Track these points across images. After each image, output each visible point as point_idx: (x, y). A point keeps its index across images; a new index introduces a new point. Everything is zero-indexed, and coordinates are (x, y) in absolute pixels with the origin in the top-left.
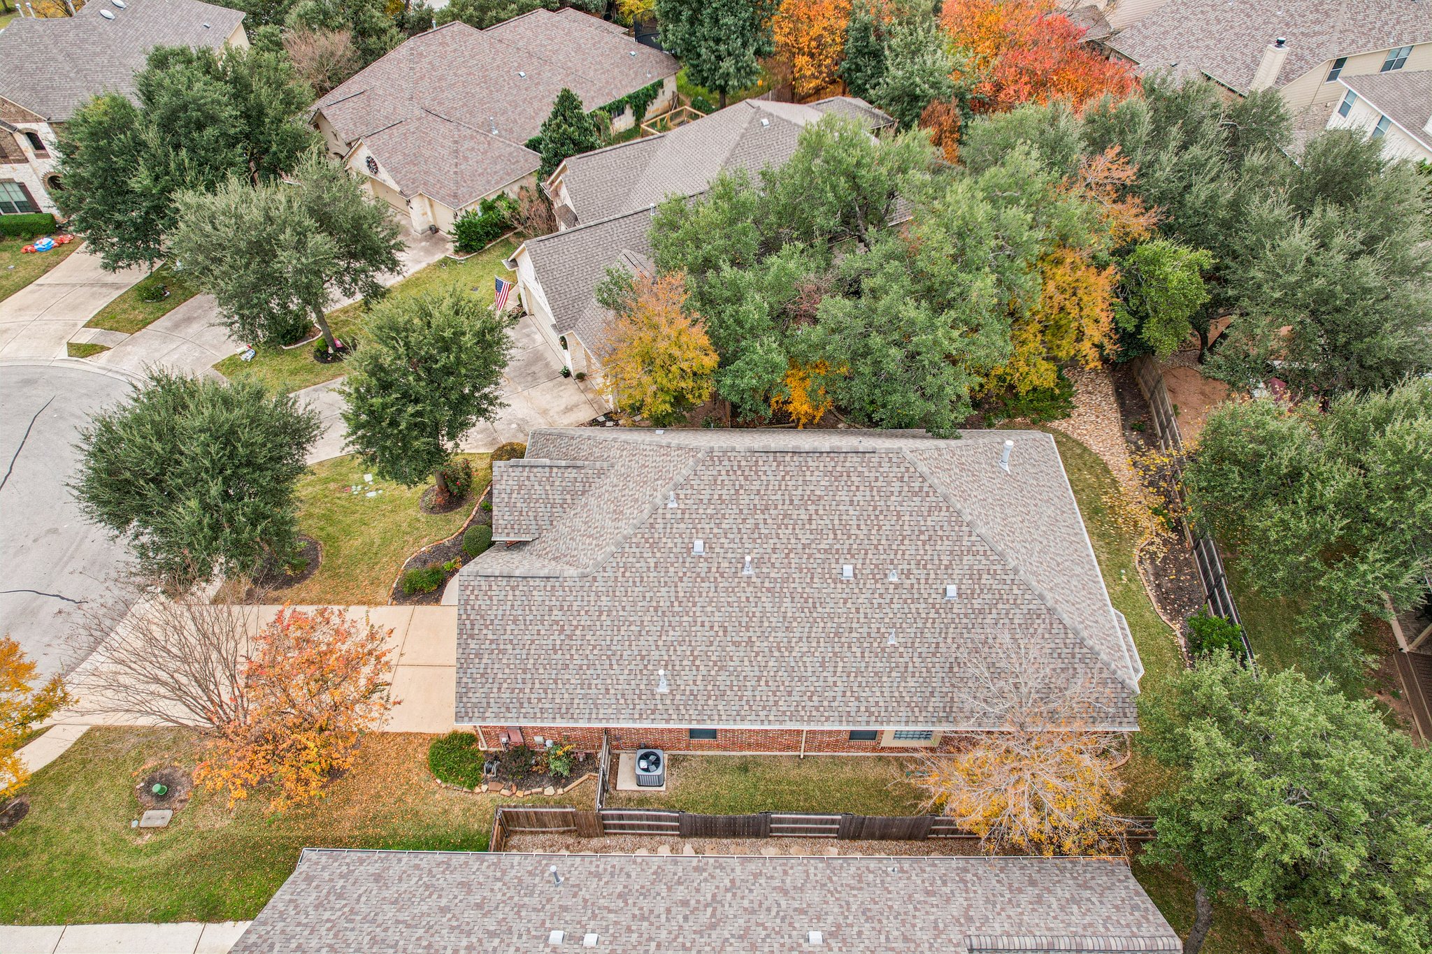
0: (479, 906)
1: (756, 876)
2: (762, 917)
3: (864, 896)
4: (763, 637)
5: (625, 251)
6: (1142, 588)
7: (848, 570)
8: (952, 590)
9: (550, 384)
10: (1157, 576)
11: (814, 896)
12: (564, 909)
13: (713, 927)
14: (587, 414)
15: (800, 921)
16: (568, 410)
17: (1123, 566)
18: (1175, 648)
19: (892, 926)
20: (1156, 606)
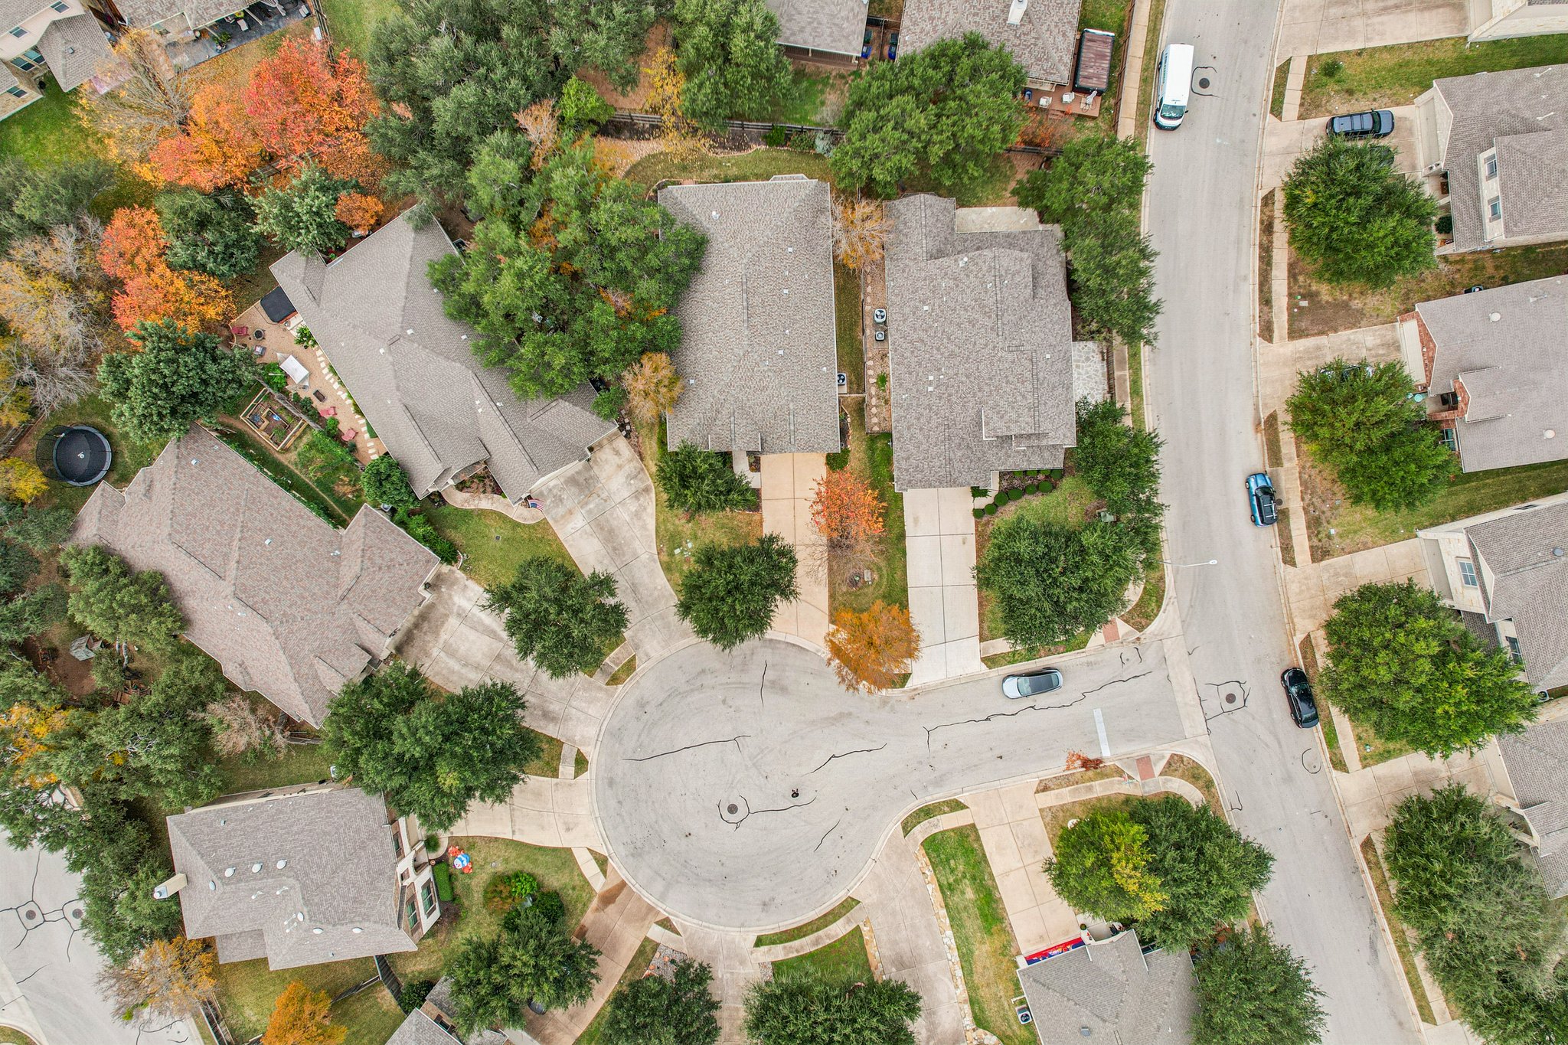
0: (918, 419)
1: (897, 330)
2: (918, 326)
3: (906, 293)
4: (807, 328)
5: (529, 420)
6: (733, 157)
7: (786, 291)
8: (790, 250)
9: (595, 468)
10: (725, 148)
11: (907, 310)
12: (917, 391)
13: (922, 341)
14: (622, 443)
15: (919, 313)
16: (617, 453)
17: (721, 164)
18: (767, 150)
19: (919, 284)
20: (743, 153)
